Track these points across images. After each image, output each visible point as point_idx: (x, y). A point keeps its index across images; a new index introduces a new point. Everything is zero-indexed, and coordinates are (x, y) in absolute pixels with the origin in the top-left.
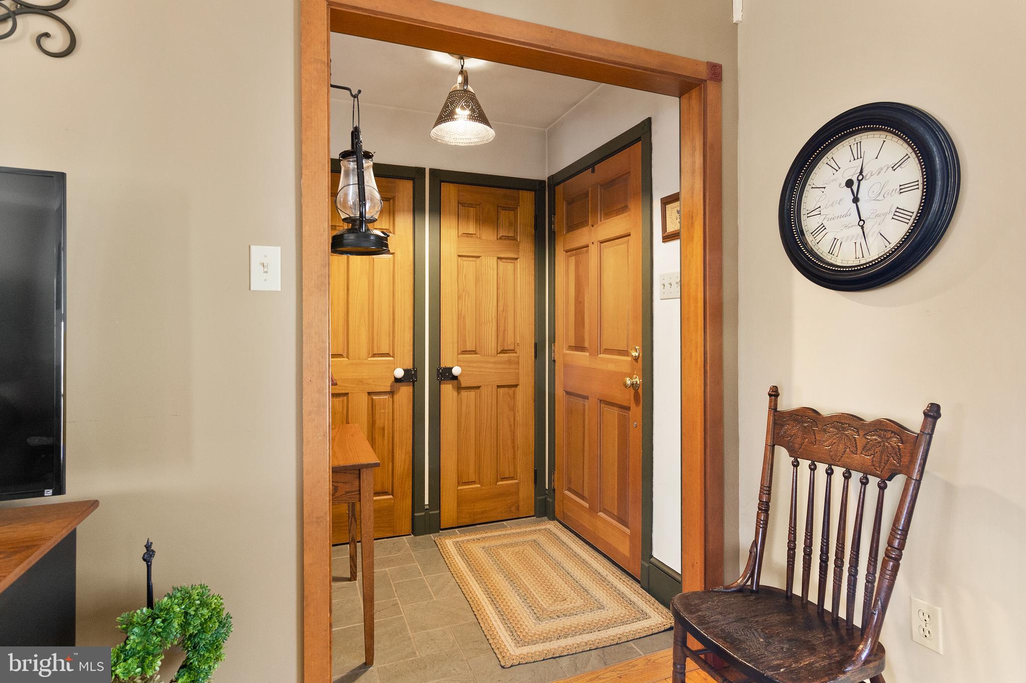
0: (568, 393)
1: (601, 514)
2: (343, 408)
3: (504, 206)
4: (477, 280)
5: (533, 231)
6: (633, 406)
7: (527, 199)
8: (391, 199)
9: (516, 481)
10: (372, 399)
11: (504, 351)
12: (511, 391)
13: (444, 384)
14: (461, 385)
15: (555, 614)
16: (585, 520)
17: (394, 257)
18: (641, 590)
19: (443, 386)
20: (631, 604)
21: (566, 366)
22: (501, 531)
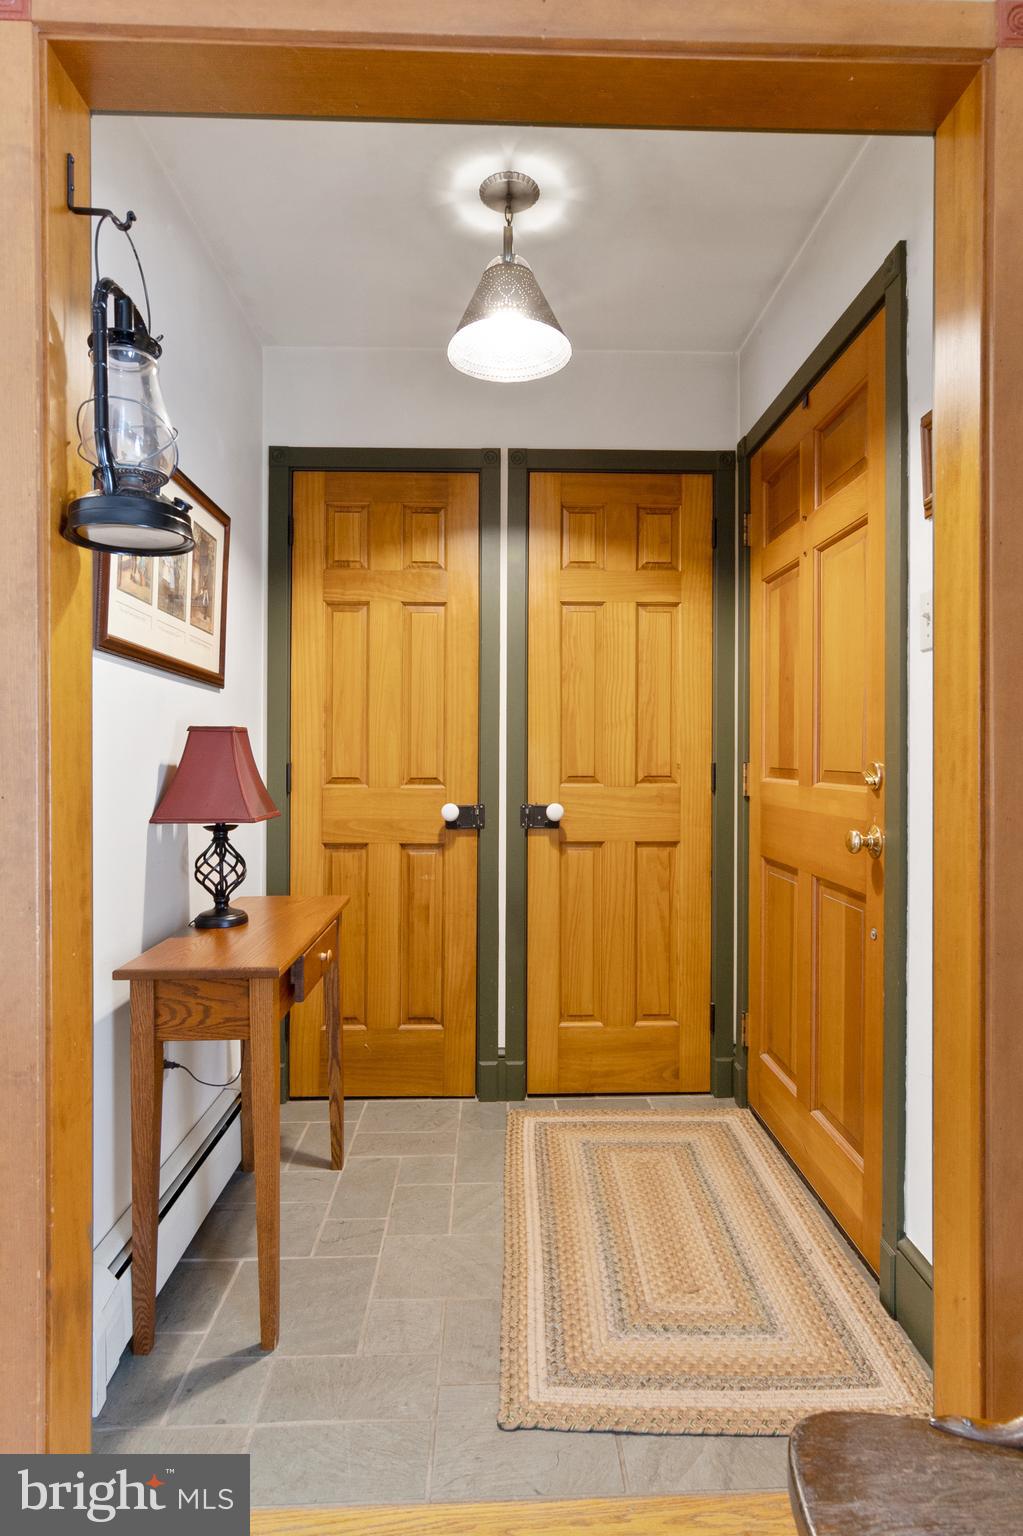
0: (769, 861)
1: (817, 1115)
2: (360, 868)
3: (652, 506)
4: (598, 647)
5: (710, 550)
6: (870, 892)
7: (697, 490)
8: (440, 509)
9: (675, 1023)
10: (409, 856)
11: (649, 779)
12: (664, 852)
13: (535, 835)
14: (566, 838)
15: (661, 1320)
16: (789, 1120)
17: (446, 610)
18: (877, 1306)
19: (531, 839)
20: (841, 1336)
21: (765, 808)
22: (634, 1114)
